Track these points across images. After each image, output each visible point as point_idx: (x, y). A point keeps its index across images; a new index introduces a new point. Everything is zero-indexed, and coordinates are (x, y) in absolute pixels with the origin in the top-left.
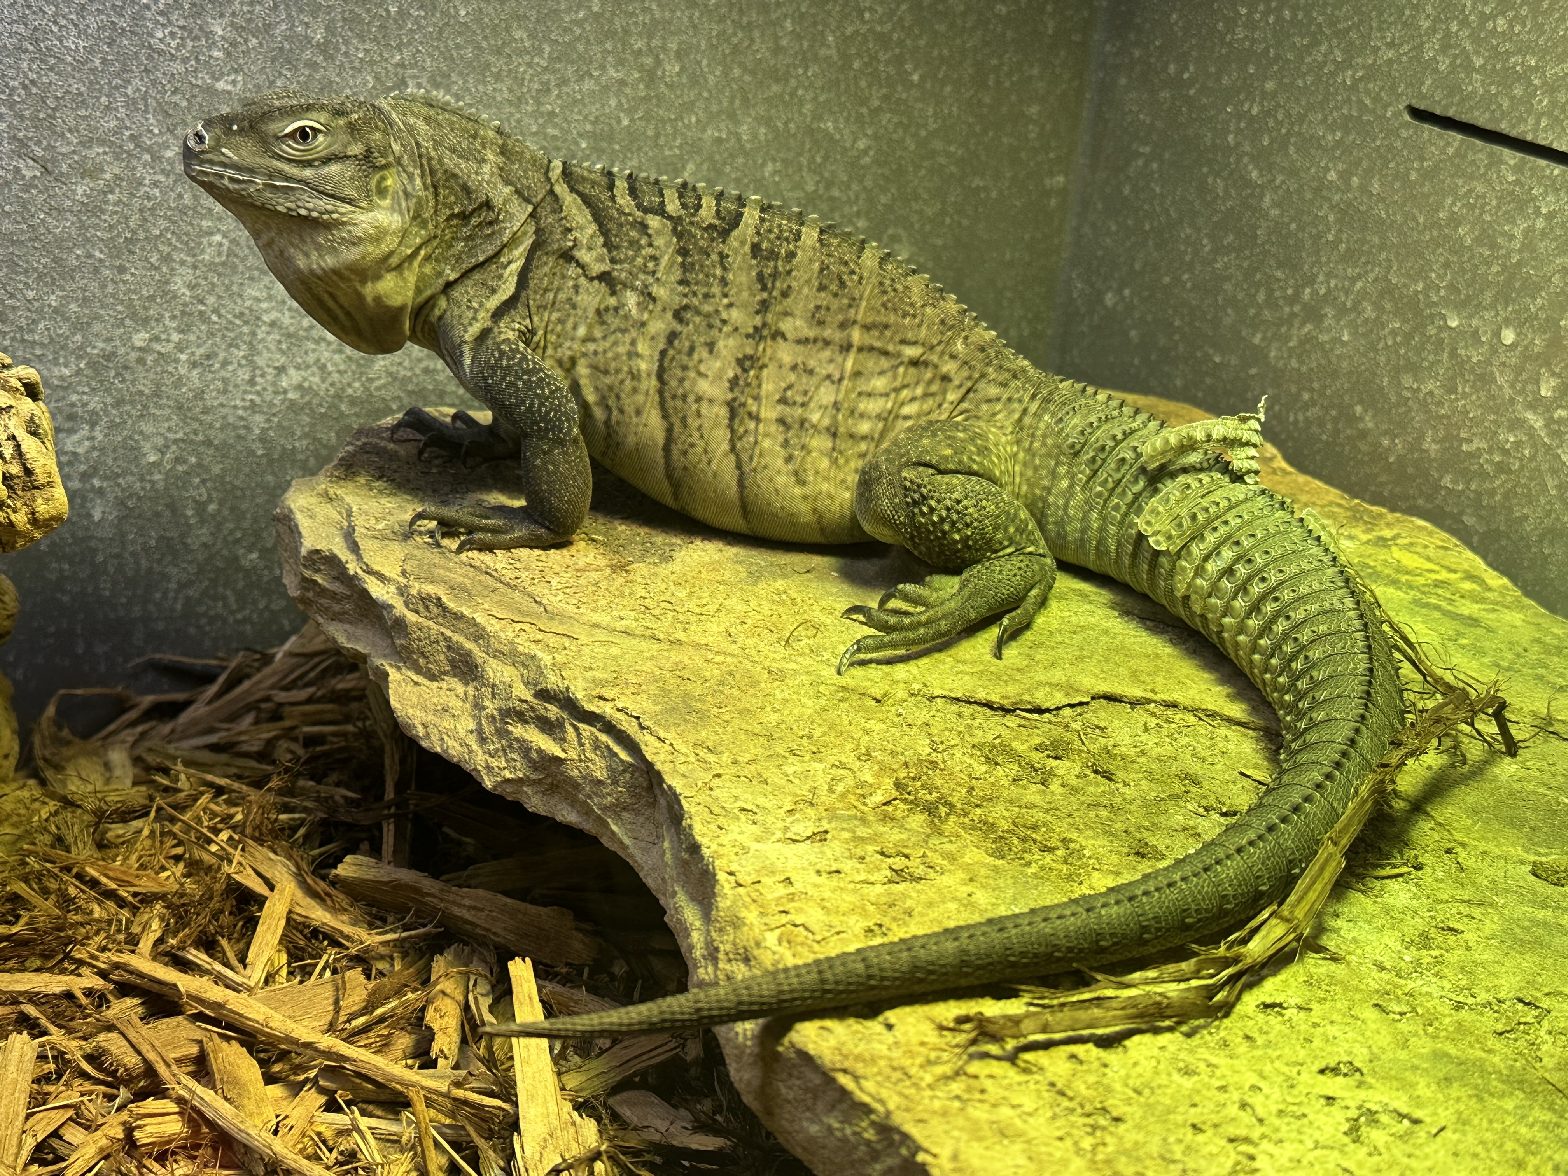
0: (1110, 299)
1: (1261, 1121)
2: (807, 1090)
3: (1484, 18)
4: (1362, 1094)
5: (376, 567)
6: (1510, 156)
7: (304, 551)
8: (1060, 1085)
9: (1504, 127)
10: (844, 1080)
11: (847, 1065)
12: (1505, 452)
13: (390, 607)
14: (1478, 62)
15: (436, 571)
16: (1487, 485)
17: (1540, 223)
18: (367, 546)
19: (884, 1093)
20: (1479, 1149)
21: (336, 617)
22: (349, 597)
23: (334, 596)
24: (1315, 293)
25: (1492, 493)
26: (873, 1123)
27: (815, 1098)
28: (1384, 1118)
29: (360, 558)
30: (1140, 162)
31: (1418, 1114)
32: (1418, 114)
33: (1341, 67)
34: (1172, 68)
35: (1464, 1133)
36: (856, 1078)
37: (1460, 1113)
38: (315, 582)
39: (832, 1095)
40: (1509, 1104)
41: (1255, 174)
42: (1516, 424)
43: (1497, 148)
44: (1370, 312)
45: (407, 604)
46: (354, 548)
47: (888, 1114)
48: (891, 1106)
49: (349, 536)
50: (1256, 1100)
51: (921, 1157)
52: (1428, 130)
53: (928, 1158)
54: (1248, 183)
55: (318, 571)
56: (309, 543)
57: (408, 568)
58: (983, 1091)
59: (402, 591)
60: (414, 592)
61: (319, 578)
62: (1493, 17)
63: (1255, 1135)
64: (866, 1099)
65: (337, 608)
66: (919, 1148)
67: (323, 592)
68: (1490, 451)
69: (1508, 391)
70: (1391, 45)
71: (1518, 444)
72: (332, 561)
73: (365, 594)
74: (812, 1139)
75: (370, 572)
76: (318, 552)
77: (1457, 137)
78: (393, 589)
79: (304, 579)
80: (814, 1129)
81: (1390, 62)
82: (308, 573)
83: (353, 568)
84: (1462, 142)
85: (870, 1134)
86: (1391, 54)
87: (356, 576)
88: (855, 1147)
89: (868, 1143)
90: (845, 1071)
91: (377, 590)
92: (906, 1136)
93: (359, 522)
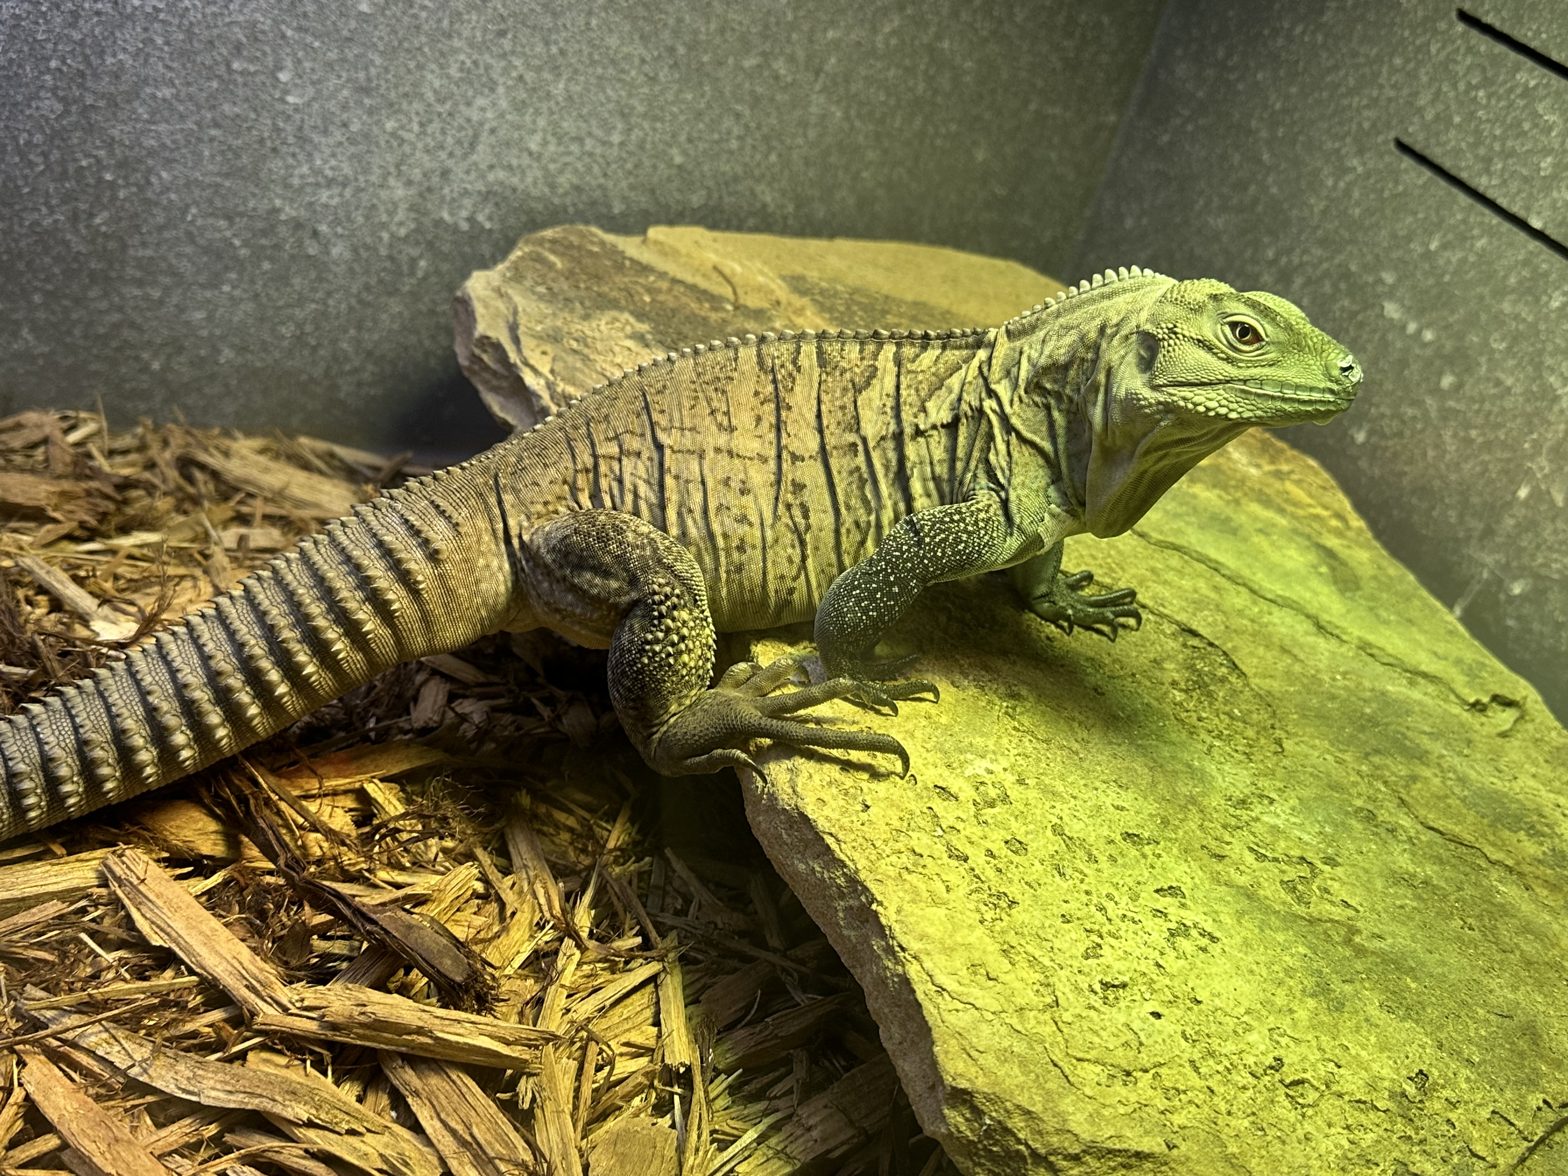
0: (1129, 223)
1: (1109, 920)
2: (801, 841)
3: (1470, 87)
4: (1183, 913)
5: (532, 362)
6: (1464, 199)
7: (477, 334)
8: (977, 872)
9: (1464, 175)
10: (829, 840)
11: (833, 831)
12: (1404, 422)
13: (539, 397)
14: (1457, 119)
15: (579, 375)
16: (1383, 443)
17: (1472, 258)
18: (526, 342)
19: (856, 856)
20: (1254, 967)
21: (495, 390)
22: (506, 378)
23: (495, 373)
24: (1290, 262)
25: (1386, 448)
26: (844, 874)
27: (806, 847)
28: (1194, 933)
29: (519, 350)
30: (1178, 121)
31: (1217, 934)
32: (1403, 147)
33: (1350, 93)
34: (1221, 54)
35: (1246, 954)
36: (838, 841)
37: (1245, 938)
38: (481, 360)
39: (818, 848)
40: (1280, 937)
41: (1266, 157)
42: (1417, 403)
43: (1455, 191)
44: (1327, 288)
45: (552, 398)
46: (516, 341)
47: (857, 871)
48: (860, 867)
49: (513, 329)
50: (1109, 905)
51: (874, 907)
52: (1407, 162)
53: (880, 909)
54: (1259, 162)
55: (485, 351)
56: (481, 329)
57: (556, 368)
58: (924, 866)
59: (550, 386)
60: (559, 390)
61: (485, 357)
62: (1477, 88)
63: (1104, 930)
64: (843, 857)
65: (495, 382)
66: (874, 900)
67: (487, 368)
68: (1392, 417)
69: (1416, 377)
70: (1394, 86)
71: (1414, 418)
72: (498, 347)
73: (520, 380)
74: (798, 873)
75: (526, 364)
76: (488, 338)
77: (1427, 174)
78: (542, 382)
79: (473, 355)
80: (802, 867)
81: (1390, 100)
82: (477, 351)
83: (513, 357)
84: (1430, 179)
85: (841, 881)
86: (1392, 93)
87: (514, 365)
88: (829, 887)
89: (839, 887)
90: (831, 834)
91: (529, 379)
92: (866, 889)
93: (522, 320)
